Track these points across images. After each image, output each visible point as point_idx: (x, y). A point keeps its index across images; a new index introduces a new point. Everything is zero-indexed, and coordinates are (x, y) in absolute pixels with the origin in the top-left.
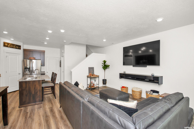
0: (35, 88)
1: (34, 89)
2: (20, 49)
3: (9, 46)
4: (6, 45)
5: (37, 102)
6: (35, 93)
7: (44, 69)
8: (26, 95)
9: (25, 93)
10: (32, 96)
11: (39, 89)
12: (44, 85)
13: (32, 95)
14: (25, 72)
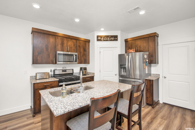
3: (102, 39)
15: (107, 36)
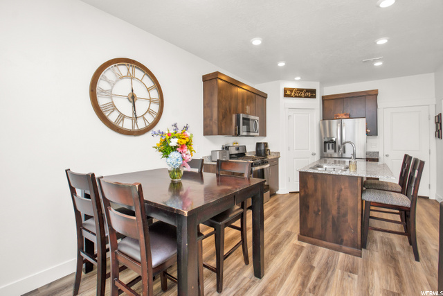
0: (338, 199)
1: (336, 200)
2: (315, 97)
3: (293, 93)
4: (288, 93)
5: (346, 245)
6: (338, 213)
7: (375, 145)
8: (316, 213)
9: (312, 203)
10: (331, 220)
11: (350, 203)
12: (370, 197)
13: (331, 217)
14: (325, 151)
15: (301, 90)
